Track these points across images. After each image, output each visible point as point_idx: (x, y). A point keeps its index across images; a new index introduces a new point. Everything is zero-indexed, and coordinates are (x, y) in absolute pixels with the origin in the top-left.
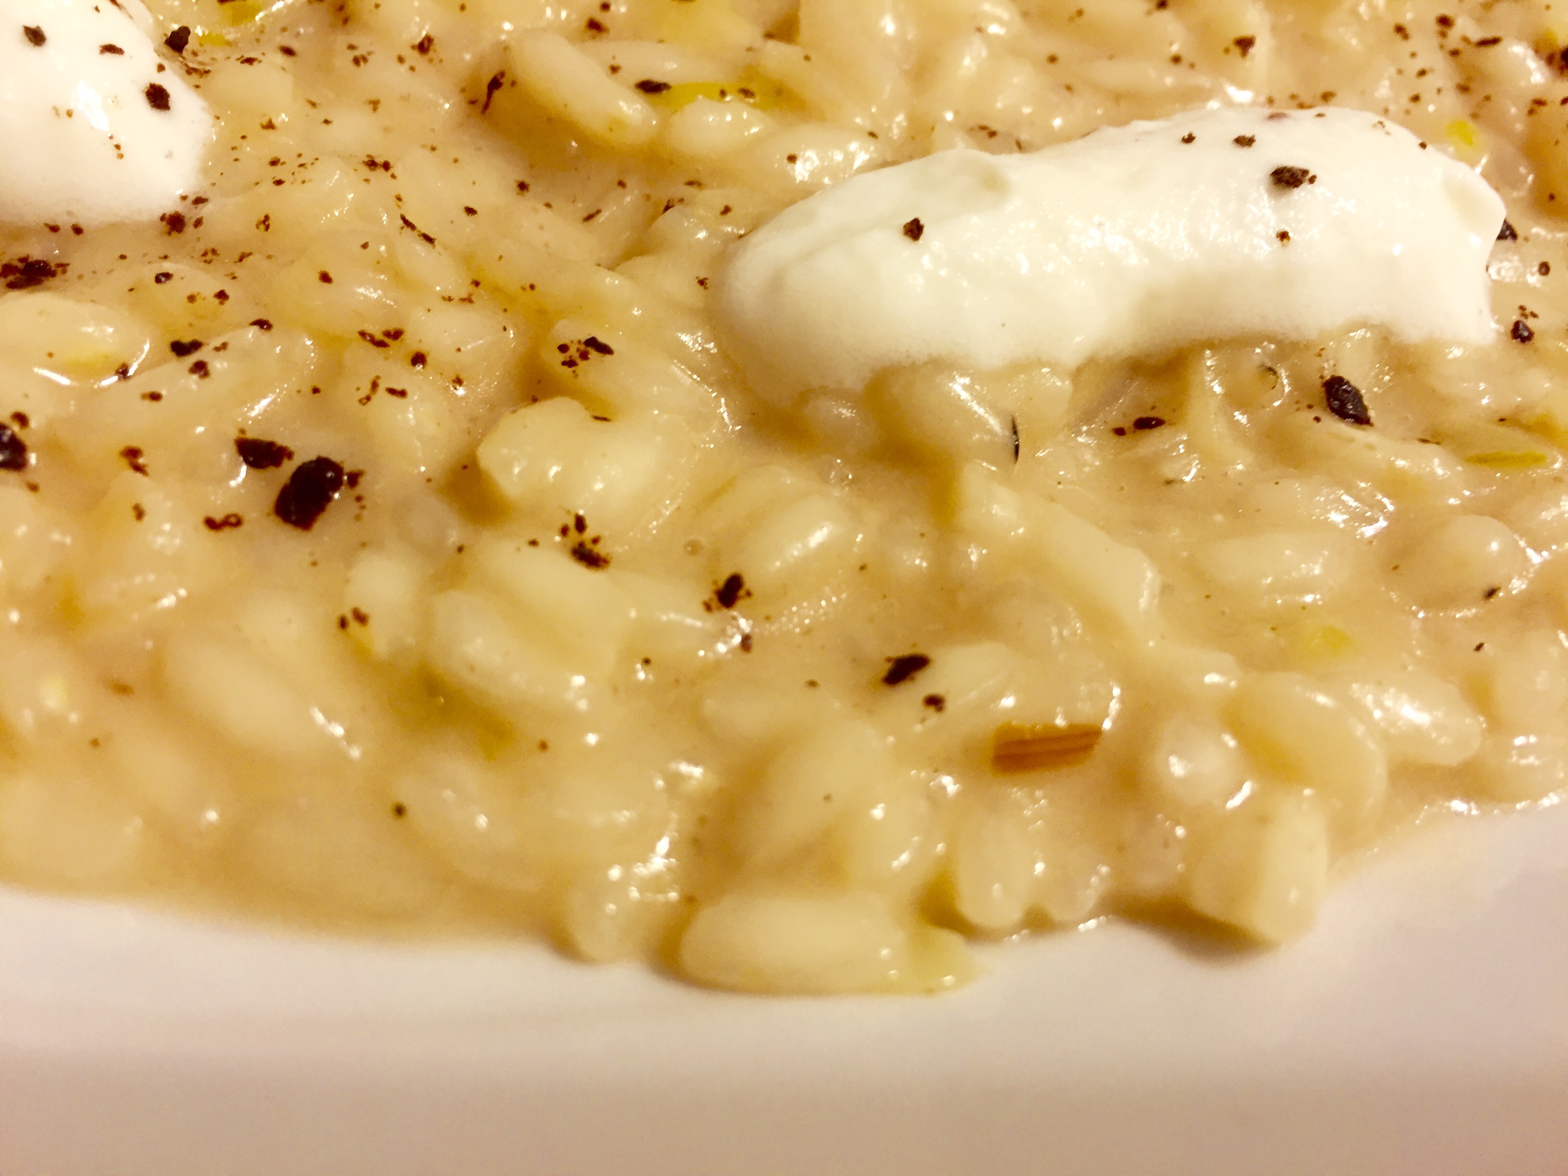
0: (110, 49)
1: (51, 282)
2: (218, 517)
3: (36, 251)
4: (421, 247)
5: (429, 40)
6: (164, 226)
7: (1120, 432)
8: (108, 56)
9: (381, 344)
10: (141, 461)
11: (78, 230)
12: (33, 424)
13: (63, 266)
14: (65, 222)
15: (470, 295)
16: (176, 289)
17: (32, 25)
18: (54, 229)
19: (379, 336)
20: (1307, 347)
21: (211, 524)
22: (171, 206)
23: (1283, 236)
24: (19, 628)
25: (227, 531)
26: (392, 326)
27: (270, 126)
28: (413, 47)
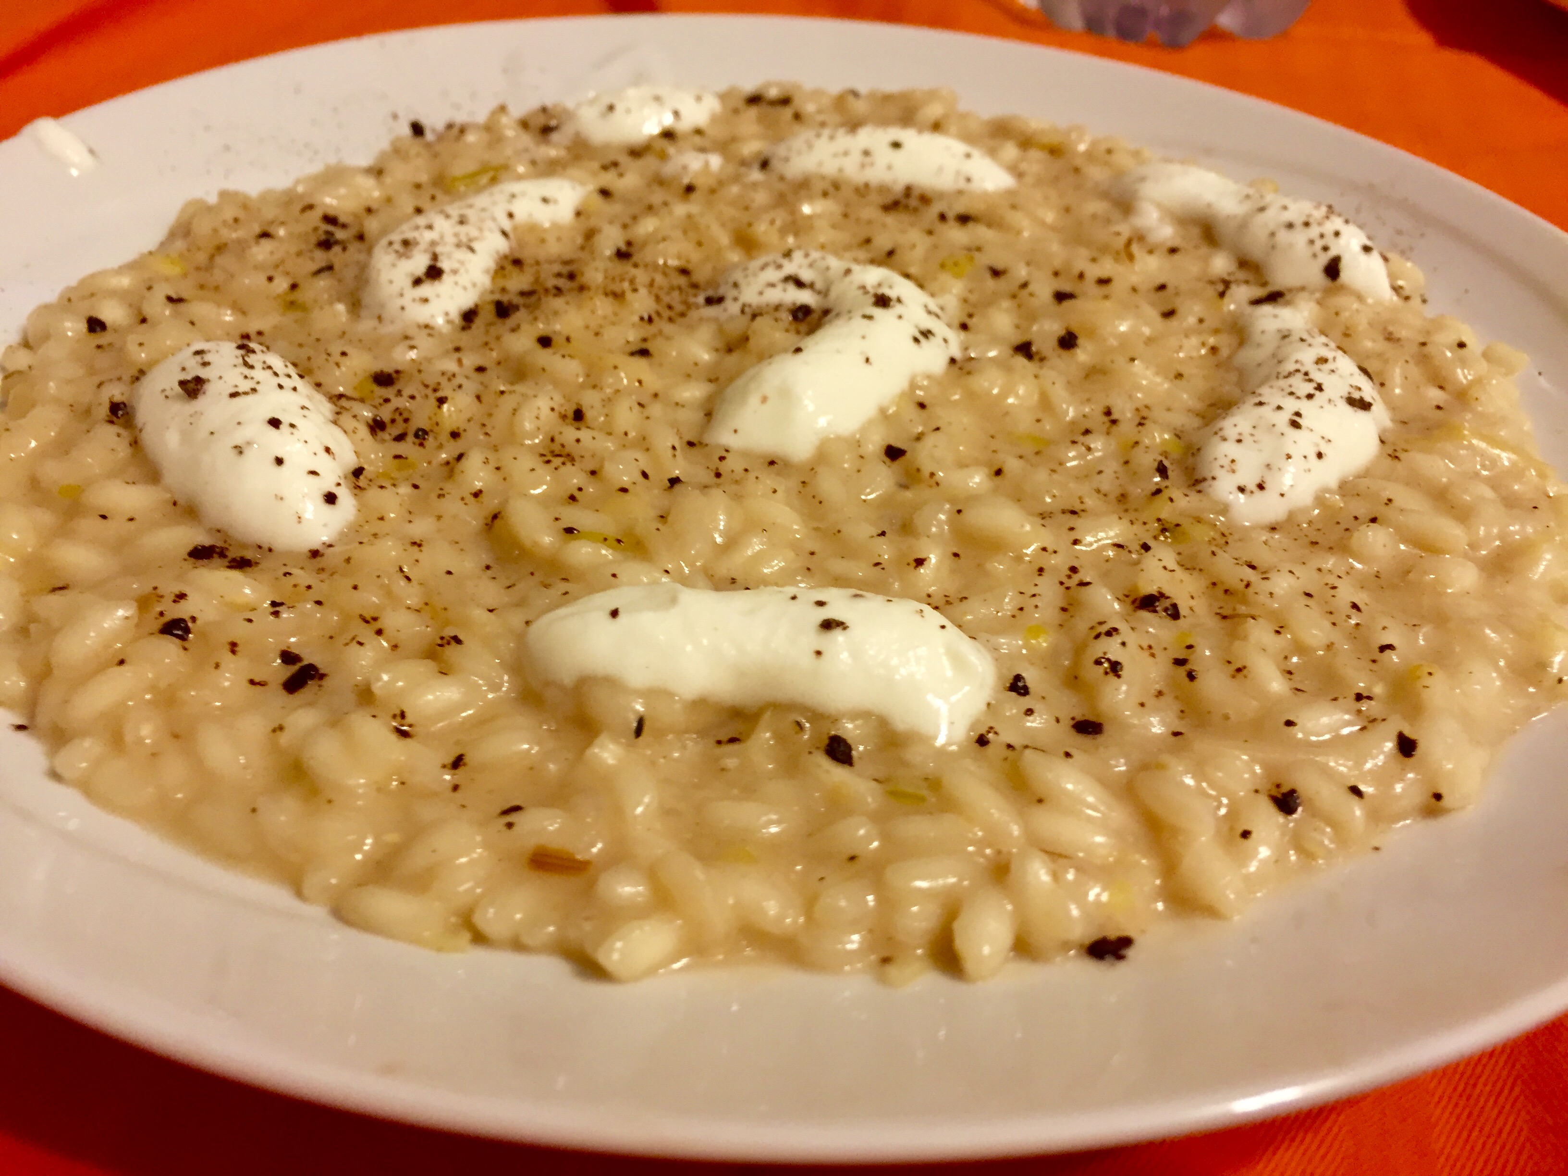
0: (313, 473)
1: (248, 569)
2: (257, 680)
3: (249, 555)
4: (403, 582)
5: (481, 491)
6: (309, 554)
7: (719, 742)
8: (312, 477)
9: (367, 622)
10: (236, 649)
11: (270, 550)
12: (198, 622)
13: (257, 563)
14: (266, 546)
15: (421, 608)
16: (290, 581)
17: (279, 456)
18: (260, 547)
19: (368, 618)
20: (829, 717)
21: (252, 682)
22: (315, 546)
23: (819, 653)
24: (149, 701)
25: (259, 687)
26: (375, 615)
27: (382, 519)
28: (471, 494)
